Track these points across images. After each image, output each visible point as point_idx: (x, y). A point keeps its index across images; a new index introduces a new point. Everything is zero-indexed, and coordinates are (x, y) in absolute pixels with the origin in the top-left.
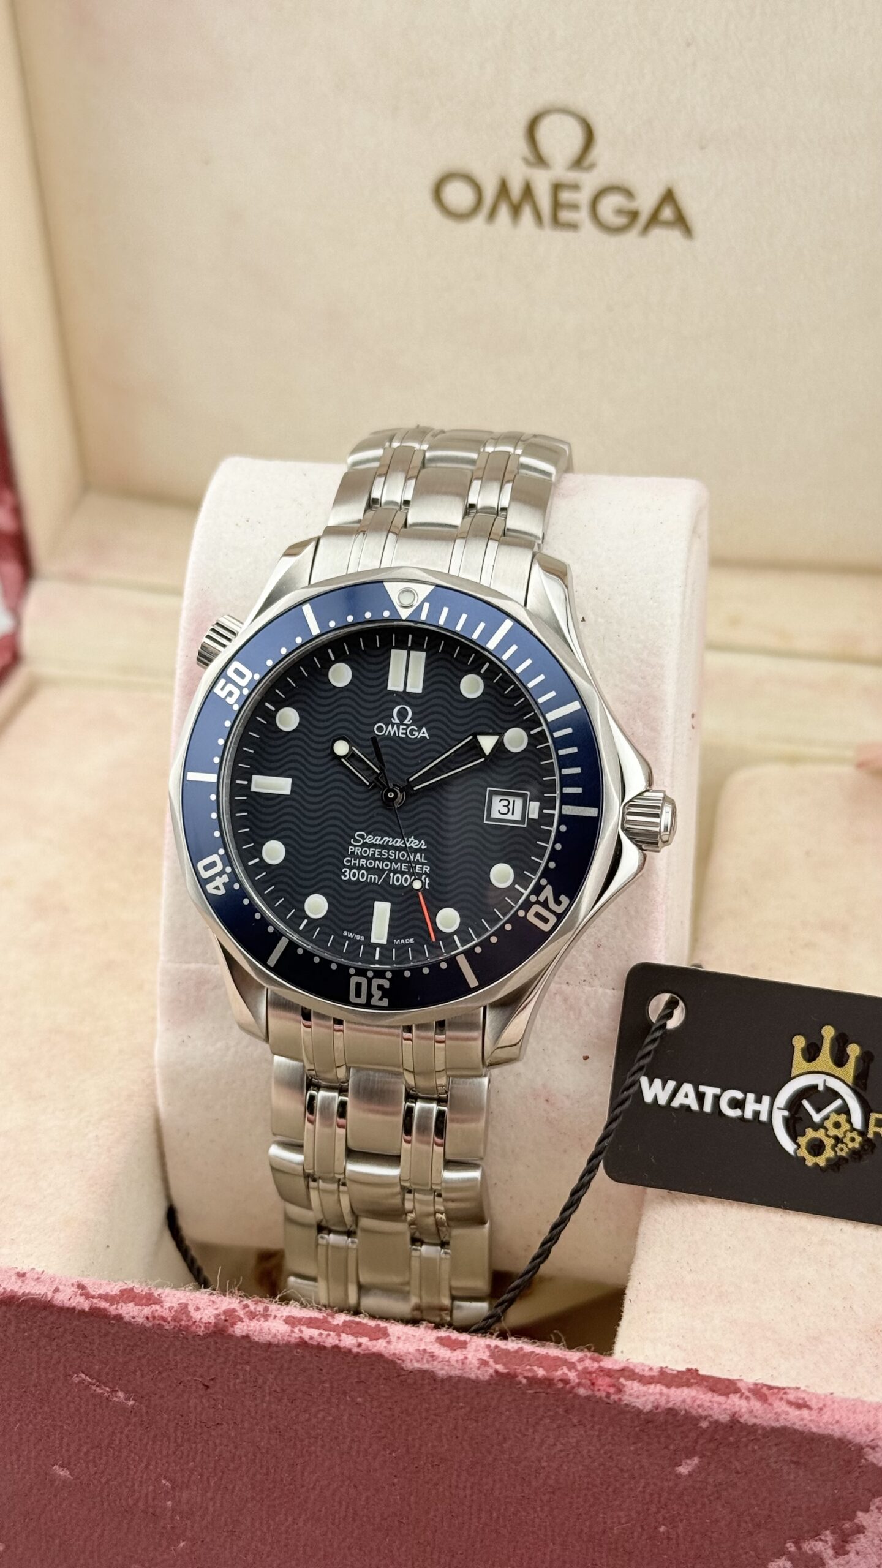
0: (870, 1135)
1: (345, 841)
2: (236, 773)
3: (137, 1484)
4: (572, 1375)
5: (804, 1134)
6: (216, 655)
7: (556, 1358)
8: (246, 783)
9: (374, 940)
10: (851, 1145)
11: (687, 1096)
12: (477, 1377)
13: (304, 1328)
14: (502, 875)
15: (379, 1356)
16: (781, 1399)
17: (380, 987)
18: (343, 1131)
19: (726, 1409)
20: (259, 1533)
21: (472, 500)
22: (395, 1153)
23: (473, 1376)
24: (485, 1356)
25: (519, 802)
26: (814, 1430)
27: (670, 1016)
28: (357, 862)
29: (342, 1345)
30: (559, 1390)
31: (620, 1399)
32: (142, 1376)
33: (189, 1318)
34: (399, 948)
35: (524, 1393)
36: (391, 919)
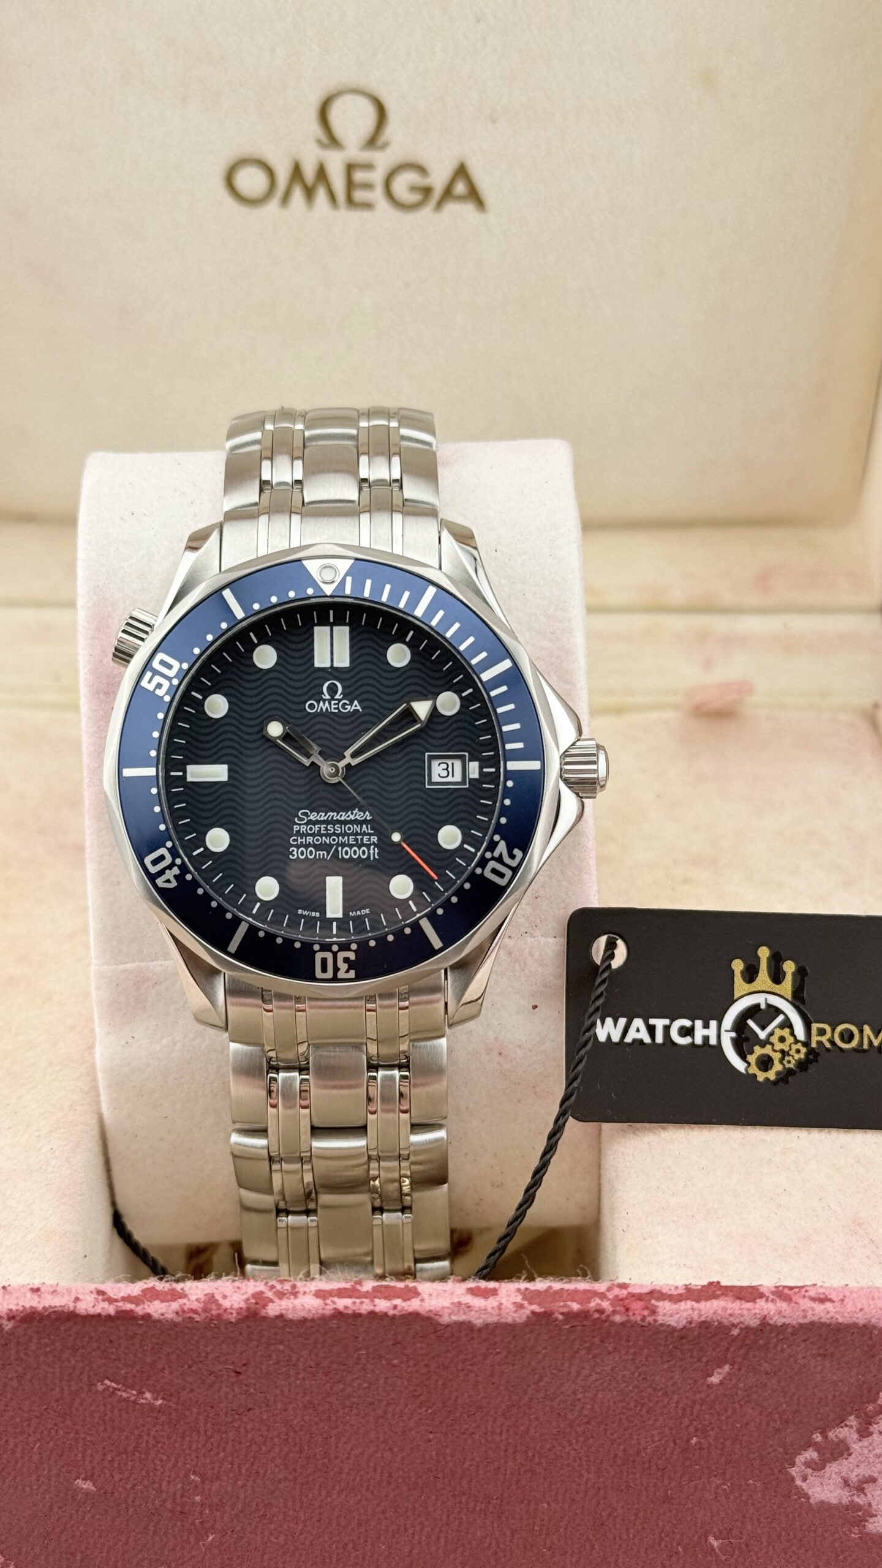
0: (814, 1045)
1: (290, 821)
2: (170, 764)
3: (164, 1484)
4: (605, 1305)
5: (752, 1052)
6: (137, 649)
7: (585, 1292)
8: (181, 774)
9: (329, 915)
10: (797, 1057)
11: (638, 1031)
12: (514, 1320)
13: (336, 1299)
14: (449, 837)
15: (416, 1315)
16: (804, 1296)
17: (346, 960)
18: (307, 1111)
19: (755, 1314)
20: (291, 1513)
21: (363, 474)
22: (361, 1123)
23: (510, 1320)
24: (519, 1299)
25: (458, 764)
26: (841, 1320)
27: (612, 956)
28: (304, 840)
29: (377, 1309)
30: (595, 1320)
31: (655, 1321)
32: (171, 1373)
33: (219, 1306)
34: (356, 919)
35: (561, 1329)
36: (344, 892)
